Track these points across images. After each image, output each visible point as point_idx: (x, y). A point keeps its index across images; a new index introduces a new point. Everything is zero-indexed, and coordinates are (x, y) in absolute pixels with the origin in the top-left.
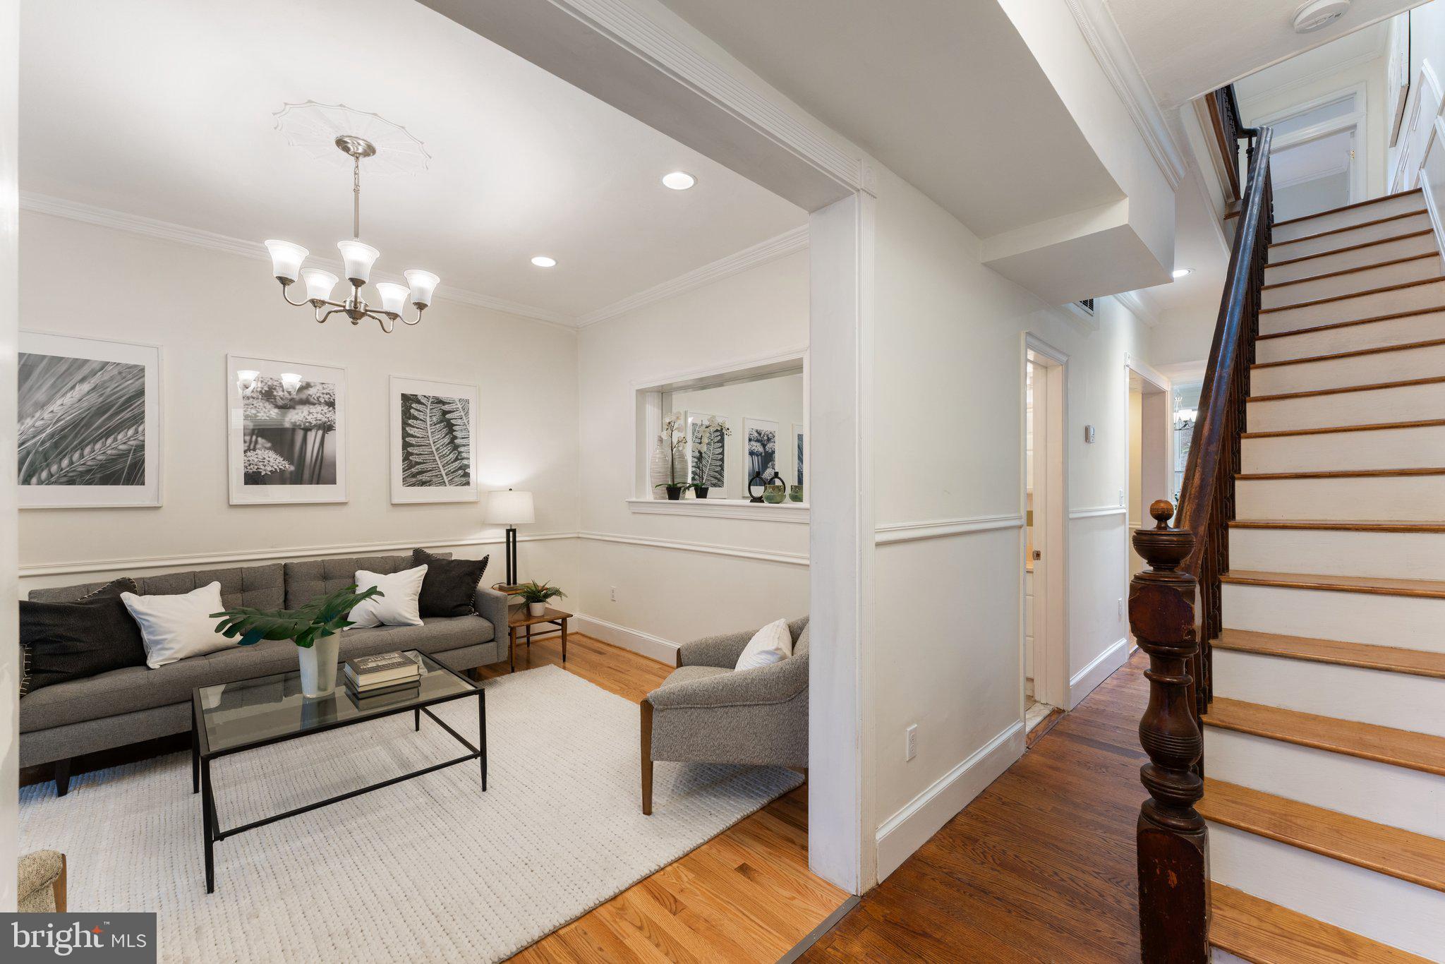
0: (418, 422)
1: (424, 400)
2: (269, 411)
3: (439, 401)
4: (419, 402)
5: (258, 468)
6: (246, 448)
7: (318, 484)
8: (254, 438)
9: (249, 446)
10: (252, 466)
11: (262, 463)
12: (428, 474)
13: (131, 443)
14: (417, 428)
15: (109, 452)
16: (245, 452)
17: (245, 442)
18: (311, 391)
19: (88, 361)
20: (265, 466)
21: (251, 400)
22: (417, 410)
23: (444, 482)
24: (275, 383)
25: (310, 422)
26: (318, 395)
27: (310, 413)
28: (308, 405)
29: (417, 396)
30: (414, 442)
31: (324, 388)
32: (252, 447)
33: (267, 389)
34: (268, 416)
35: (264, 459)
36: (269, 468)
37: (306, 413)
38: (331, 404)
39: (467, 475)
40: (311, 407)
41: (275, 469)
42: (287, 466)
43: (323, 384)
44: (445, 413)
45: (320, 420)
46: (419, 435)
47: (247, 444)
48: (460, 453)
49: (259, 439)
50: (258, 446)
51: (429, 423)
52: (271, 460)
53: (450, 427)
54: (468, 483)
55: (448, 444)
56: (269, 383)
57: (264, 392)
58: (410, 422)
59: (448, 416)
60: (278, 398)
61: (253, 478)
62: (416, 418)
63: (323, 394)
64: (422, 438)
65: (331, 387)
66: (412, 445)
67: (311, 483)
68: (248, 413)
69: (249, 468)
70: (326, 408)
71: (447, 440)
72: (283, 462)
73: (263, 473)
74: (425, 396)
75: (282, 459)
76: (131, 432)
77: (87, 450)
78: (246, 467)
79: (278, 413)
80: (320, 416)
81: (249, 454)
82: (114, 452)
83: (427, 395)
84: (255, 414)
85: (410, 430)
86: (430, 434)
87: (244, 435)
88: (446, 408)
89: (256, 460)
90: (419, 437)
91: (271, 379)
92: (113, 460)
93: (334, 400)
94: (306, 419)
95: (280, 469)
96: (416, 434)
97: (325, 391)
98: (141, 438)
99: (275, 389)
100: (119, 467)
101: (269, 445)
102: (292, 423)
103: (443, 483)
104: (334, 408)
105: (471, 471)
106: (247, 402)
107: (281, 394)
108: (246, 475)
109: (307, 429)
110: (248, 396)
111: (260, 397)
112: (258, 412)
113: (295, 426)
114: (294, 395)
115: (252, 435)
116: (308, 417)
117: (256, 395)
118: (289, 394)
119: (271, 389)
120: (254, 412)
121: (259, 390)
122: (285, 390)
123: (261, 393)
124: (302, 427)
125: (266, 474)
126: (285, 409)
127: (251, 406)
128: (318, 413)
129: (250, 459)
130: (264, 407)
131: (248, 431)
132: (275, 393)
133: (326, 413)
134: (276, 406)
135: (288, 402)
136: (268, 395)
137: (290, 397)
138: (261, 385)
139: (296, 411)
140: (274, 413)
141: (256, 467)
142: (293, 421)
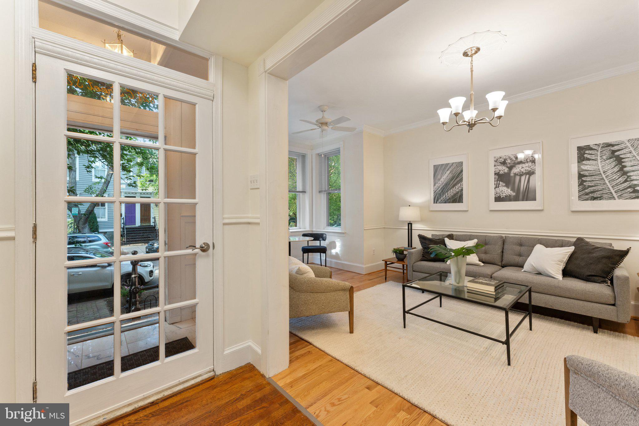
0: (590, 161)
1: (595, 147)
2: (504, 170)
3: (609, 145)
4: (591, 149)
6: (495, 187)
7: (526, 200)
8: (498, 182)
9: (496, 186)
10: (497, 194)
12: (598, 193)
13: (459, 189)
14: (590, 165)
15: (454, 192)
16: (495, 188)
17: (495, 184)
19: (449, 164)
20: (502, 194)
21: (497, 166)
22: (589, 154)
23: (614, 197)
24: (507, 157)
25: (523, 172)
26: (526, 158)
27: (522, 167)
28: (521, 164)
29: (589, 145)
30: (587, 174)
32: (497, 186)
34: (504, 172)
35: (502, 191)
36: (504, 195)
37: (520, 168)
38: (533, 161)
40: (523, 164)
41: (507, 195)
42: (512, 193)
44: (614, 152)
45: (527, 170)
46: (591, 169)
47: (496, 185)
48: (628, 176)
49: (500, 182)
50: (500, 186)
51: (599, 161)
52: (505, 191)
53: (620, 160)
55: (617, 172)
56: (504, 158)
57: (502, 162)
58: (584, 162)
59: (617, 153)
60: (508, 163)
61: (498, 199)
62: (588, 160)
64: (594, 170)
66: (585, 176)
67: (523, 200)
68: (496, 172)
69: (496, 195)
70: (530, 164)
71: (616, 169)
72: (510, 192)
74: (596, 145)
75: (510, 190)
76: (459, 185)
77: (449, 192)
78: (495, 195)
80: (527, 168)
81: (496, 189)
82: (455, 192)
83: (597, 143)
85: (584, 167)
86: (600, 167)
87: (495, 181)
88: (615, 148)
89: (499, 191)
90: (591, 171)
91: (505, 156)
92: (455, 195)
93: (535, 159)
94: (521, 171)
95: (509, 195)
96: (589, 169)
97: (530, 156)
98: (462, 187)
99: (507, 160)
100: (456, 197)
101: (504, 184)
102: (514, 174)
103: (612, 198)
104: (535, 163)
106: (496, 167)
107: (509, 161)
108: (495, 198)
109: (521, 175)
110: (496, 165)
111: (500, 164)
112: (500, 171)
113: (516, 174)
114: (515, 161)
115: (497, 181)
116: (521, 170)
117: (499, 164)
118: (513, 160)
119: (505, 160)
120: (498, 171)
121: (500, 161)
122: (511, 159)
123: (501, 163)
124: (519, 174)
125: (503, 197)
126: (510, 168)
127: (497, 169)
128: (526, 167)
129: (497, 191)
130: (502, 168)
131: (496, 179)
132: (507, 162)
133: (530, 166)
134: (507, 167)
135: (512, 164)
136: (504, 163)
137: (513, 162)
138: (501, 159)
139: (516, 168)
140: (506, 170)
141: (499, 194)
142: (515, 172)
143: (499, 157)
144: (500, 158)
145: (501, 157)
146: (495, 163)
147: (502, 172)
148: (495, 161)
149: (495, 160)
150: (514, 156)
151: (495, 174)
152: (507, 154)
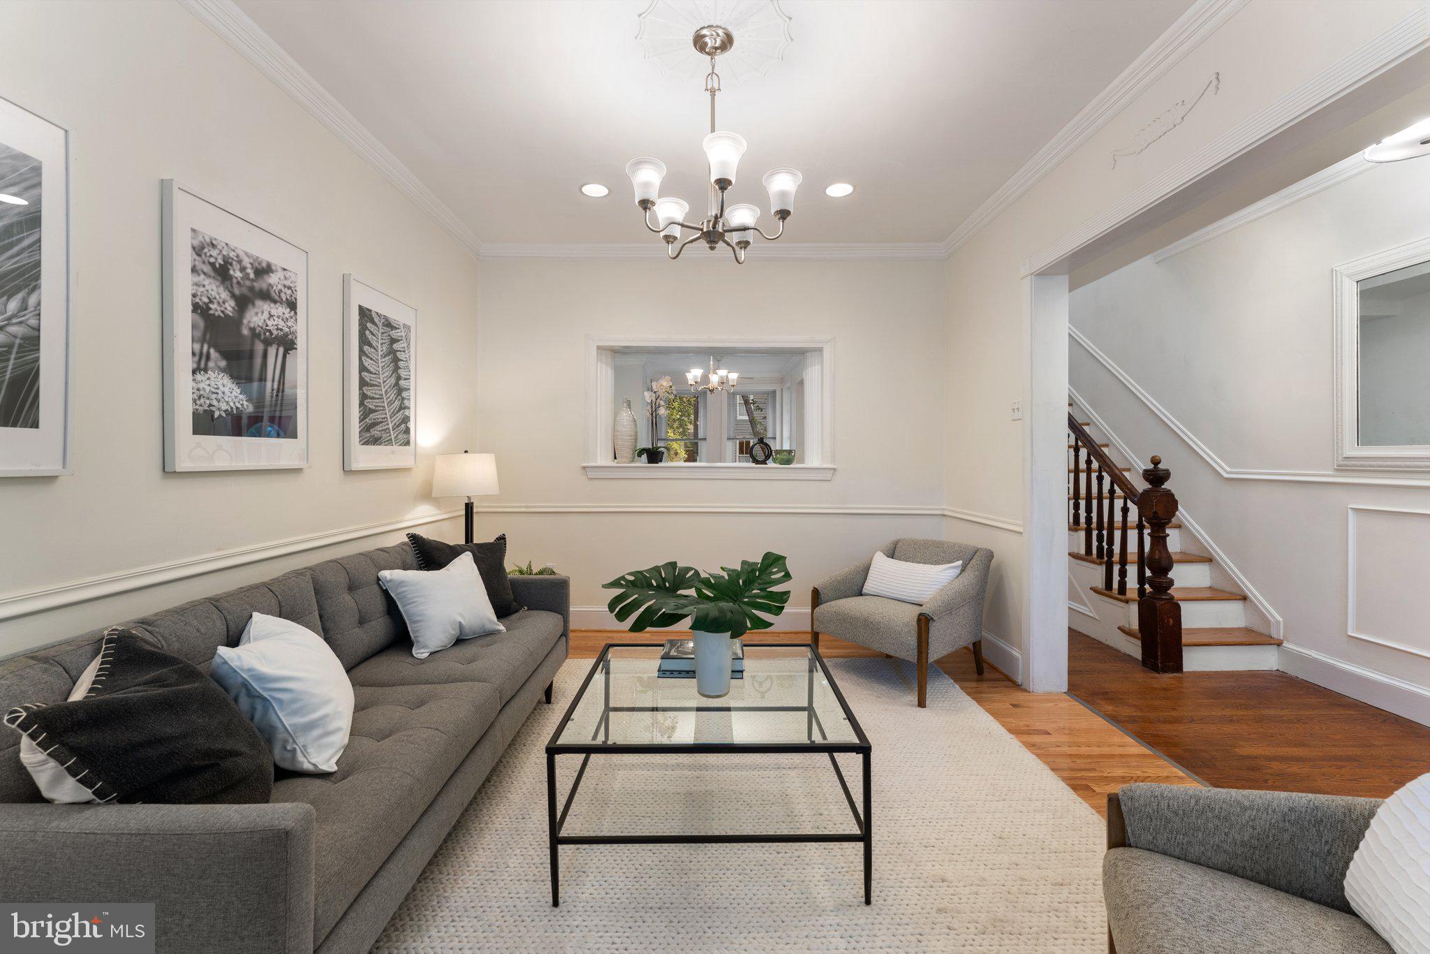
0: (373, 350)
1: (376, 320)
2: (224, 302)
3: (389, 325)
4: (373, 321)
5: (210, 405)
6: (195, 366)
8: (206, 347)
9: (199, 363)
10: (202, 400)
11: (215, 396)
12: (379, 428)
14: (371, 359)
16: (194, 372)
17: (194, 354)
18: (273, 279)
20: (218, 401)
21: (202, 276)
22: (371, 332)
23: (391, 440)
24: (232, 254)
25: (270, 331)
26: (280, 287)
27: (271, 316)
28: (268, 302)
29: (370, 311)
30: (368, 380)
31: (286, 278)
32: (202, 365)
33: (222, 263)
34: (222, 312)
35: (218, 388)
36: (224, 406)
37: (266, 315)
38: (292, 306)
39: (407, 431)
40: (272, 305)
41: (232, 408)
42: (245, 403)
43: (284, 269)
44: (393, 341)
45: (281, 330)
46: (372, 370)
47: (196, 359)
48: (403, 399)
49: (212, 350)
50: (211, 364)
51: (380, 353)
52: (226, 390)
53: (396, 360)
54: (407, 443)
55: (394, 387)
56: (225, 253)
57: (217, 266)
58: (366, 348)
59: (395, 346)
60: (235, 281)
61: (206, 423)
62: (370, 345)
63: (285, 286)
64: (375, 374)
65: (293, 278)
66: (367, 384)
67: (270, 434)
68: (197, 300)
69: (198, 402)
70: (287, 311)
71: (393, 380)
72: (241, 397)
73: (216, 414)
74: (377, 313)
75: (239, 391)
76: (13, 304)
78: (195, 401)
79: (233, 308)
80: (281, 324)
81: (199, 377)
83: (379, 312)
84: (207, 304)
85: (367, 363)
86: (381, 369)
87: (193, 341)
88: (394, 334)
89: (208, 389)
90: (371, 373)
91: (227, 244)
93: (296, 299)
94: (267, 326)
95: (237, 408)
96: (369, 368)
97: (287, 283)
98: (33, 322)
99: (231, 264)
101: (223, 364)
102: (250, 327)
103: (389, 442)
104: (296, 313)
105: (411, 425)
106: (197, 279)
107: (238, 274)
108: (196, 415)
109: (268, 343)
110: (198, 268)
111: (212, 274)
112: (211, 302)
113: (254, 334)
114: (253, 280)
115: (203, 341)
116: (270, 323)
117: (207, 269)
118: (246, 276)
119: (227, 263)
120: (206, 300)
121: (212, 260)
122: (243, 269)
123: (212, 265)
124: (262, 337)
125: (220, 416)
126: (243, 303)
127: (202, 289)
128: (279, 317)
129: (201, 386)
130: (219, 294)
131: (199, 334)
132: (231, 272)
133: (287, 319)
134: (233, 296)
135: (245, 291)
136: (222, 272)
137: (248, 283)
138: (214, 253)
139: (256, 310)
140: (230, 306)
141: (208, 402)
142: (252, 325)
143: (208, 240)
144: (213, 246)
145: (214, 242)
146: (195, 256)
147: (219, 308)
148: (194, 248)
149: (196, 243)
150: (252, 261)
151: (196, 308)
152: (233, 244)
